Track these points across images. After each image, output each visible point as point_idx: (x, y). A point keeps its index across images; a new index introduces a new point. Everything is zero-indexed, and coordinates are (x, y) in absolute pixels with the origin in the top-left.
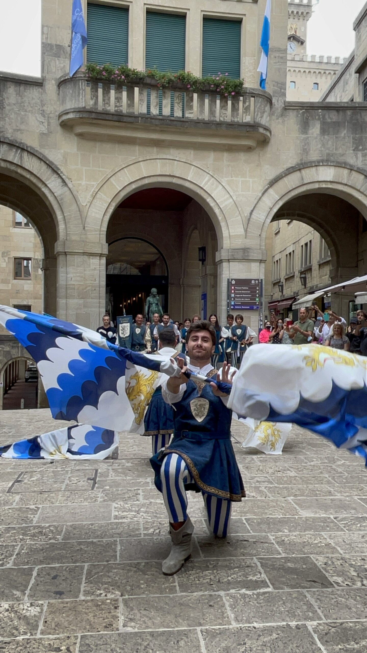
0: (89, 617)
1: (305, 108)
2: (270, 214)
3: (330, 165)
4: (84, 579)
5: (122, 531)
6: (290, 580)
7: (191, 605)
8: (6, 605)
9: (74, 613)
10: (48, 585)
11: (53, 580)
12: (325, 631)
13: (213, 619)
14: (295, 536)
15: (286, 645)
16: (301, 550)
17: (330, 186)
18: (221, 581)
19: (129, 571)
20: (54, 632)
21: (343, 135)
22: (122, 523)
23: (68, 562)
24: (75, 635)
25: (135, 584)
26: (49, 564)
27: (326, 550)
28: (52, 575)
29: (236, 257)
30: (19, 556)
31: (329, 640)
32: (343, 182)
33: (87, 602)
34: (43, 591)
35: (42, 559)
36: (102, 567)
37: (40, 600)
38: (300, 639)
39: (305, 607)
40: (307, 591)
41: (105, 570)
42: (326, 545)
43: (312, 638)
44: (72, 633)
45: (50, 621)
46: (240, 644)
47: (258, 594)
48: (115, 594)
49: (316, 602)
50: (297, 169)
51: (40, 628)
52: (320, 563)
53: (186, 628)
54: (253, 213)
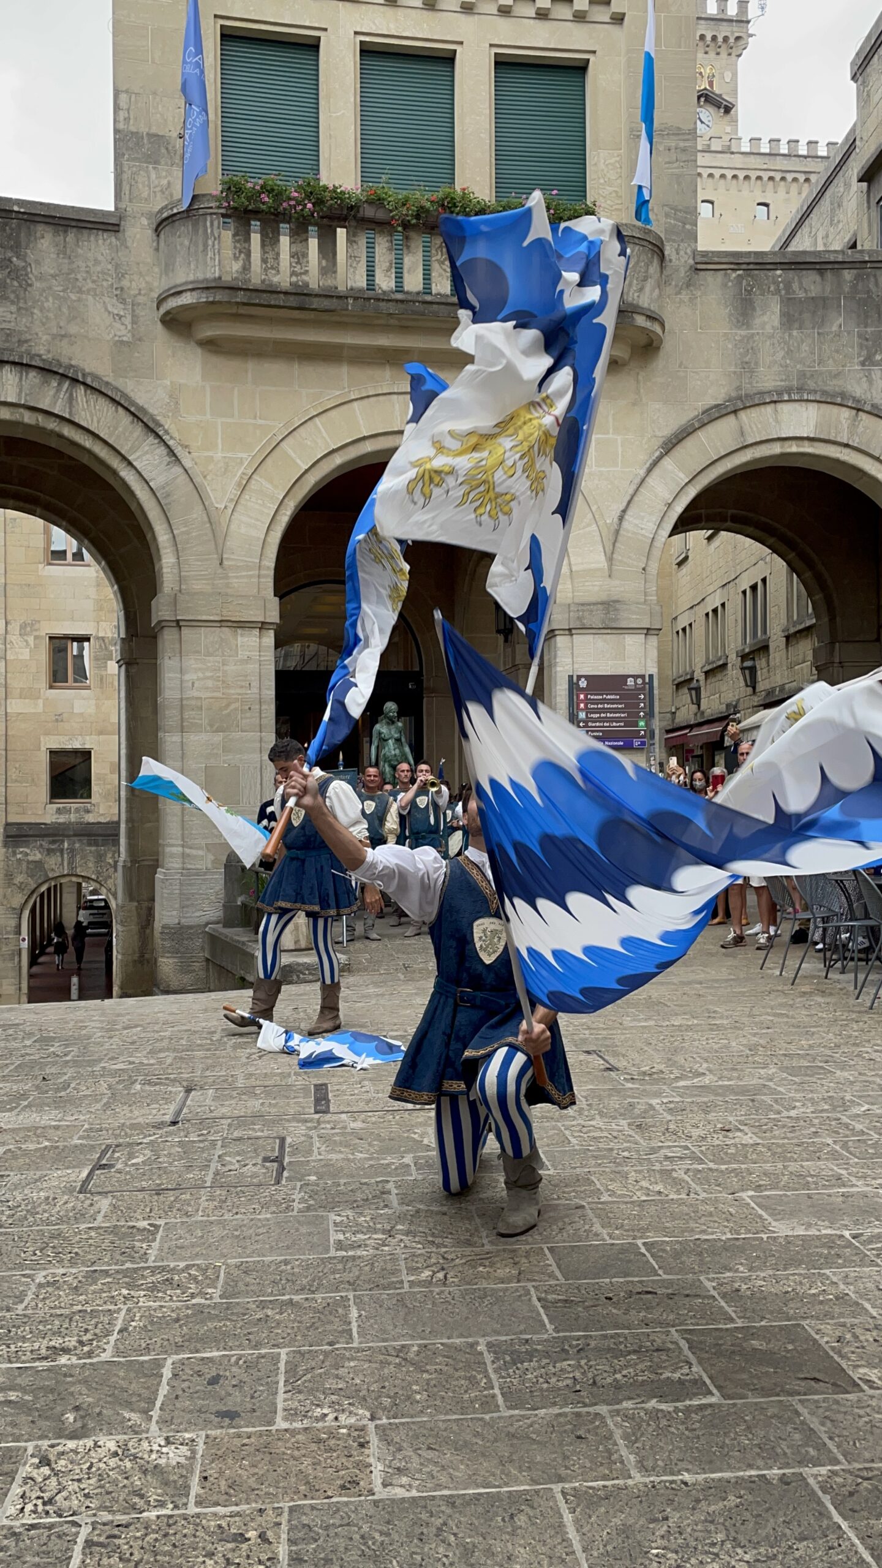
0: (302, 1467)
1: (744, 266)
2: (666, 518)
3: (807, 401)
4: (281, 1384)
5: (358, 1277)
6: (759, 1378)
7: (534, 1436)
8: (110, 1444)
9: (267, 1458)
10: (199, 1398)
11: (210, 1388)
12: (848, 1488)
13: (588, 1465)
14: (764, 1280)
15: (759, 1520)
16: (780, 1311)
17: (807, 448)
18: (599, 1384)
19: (384, 1364)
20: (226, 1501)
21: (835, 328)
22: (354, 1258)
23: (240, 1346)
24: (276, 1505)
25: (401, 1392)
26: (197, 1351)
27: (837, 1310)
28: (209, 1376)
29: (587, 622)
30: (125, 1334)
31: (858, 1508)
32: (839, 439)
33: (293, 1432)
34: (190, 1412)
35: (178, 1339)
36: (321, 1357)
37: (186, 1431)
38: (791, 1507)
39: (797, 1436)
40: (800, 1400)
41: (327, 1363)
42: (837, 1298)
43: (820, 1503)
44: (267, 1501)
45: (216, 1475)
46: (654, 1520)
47: (688, 1410)
48: (356, 1415)
49: (823, 1424)
50: (729, 410)
51: (193, 1493)
52: (826, 1339)
53: (527, 1487)
54: (626, 517)
